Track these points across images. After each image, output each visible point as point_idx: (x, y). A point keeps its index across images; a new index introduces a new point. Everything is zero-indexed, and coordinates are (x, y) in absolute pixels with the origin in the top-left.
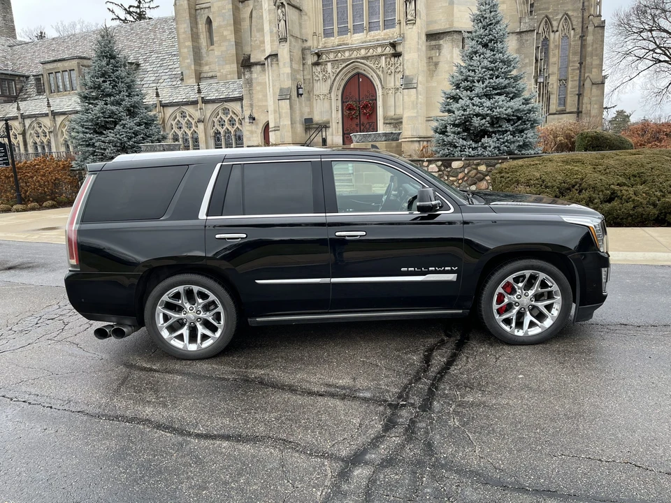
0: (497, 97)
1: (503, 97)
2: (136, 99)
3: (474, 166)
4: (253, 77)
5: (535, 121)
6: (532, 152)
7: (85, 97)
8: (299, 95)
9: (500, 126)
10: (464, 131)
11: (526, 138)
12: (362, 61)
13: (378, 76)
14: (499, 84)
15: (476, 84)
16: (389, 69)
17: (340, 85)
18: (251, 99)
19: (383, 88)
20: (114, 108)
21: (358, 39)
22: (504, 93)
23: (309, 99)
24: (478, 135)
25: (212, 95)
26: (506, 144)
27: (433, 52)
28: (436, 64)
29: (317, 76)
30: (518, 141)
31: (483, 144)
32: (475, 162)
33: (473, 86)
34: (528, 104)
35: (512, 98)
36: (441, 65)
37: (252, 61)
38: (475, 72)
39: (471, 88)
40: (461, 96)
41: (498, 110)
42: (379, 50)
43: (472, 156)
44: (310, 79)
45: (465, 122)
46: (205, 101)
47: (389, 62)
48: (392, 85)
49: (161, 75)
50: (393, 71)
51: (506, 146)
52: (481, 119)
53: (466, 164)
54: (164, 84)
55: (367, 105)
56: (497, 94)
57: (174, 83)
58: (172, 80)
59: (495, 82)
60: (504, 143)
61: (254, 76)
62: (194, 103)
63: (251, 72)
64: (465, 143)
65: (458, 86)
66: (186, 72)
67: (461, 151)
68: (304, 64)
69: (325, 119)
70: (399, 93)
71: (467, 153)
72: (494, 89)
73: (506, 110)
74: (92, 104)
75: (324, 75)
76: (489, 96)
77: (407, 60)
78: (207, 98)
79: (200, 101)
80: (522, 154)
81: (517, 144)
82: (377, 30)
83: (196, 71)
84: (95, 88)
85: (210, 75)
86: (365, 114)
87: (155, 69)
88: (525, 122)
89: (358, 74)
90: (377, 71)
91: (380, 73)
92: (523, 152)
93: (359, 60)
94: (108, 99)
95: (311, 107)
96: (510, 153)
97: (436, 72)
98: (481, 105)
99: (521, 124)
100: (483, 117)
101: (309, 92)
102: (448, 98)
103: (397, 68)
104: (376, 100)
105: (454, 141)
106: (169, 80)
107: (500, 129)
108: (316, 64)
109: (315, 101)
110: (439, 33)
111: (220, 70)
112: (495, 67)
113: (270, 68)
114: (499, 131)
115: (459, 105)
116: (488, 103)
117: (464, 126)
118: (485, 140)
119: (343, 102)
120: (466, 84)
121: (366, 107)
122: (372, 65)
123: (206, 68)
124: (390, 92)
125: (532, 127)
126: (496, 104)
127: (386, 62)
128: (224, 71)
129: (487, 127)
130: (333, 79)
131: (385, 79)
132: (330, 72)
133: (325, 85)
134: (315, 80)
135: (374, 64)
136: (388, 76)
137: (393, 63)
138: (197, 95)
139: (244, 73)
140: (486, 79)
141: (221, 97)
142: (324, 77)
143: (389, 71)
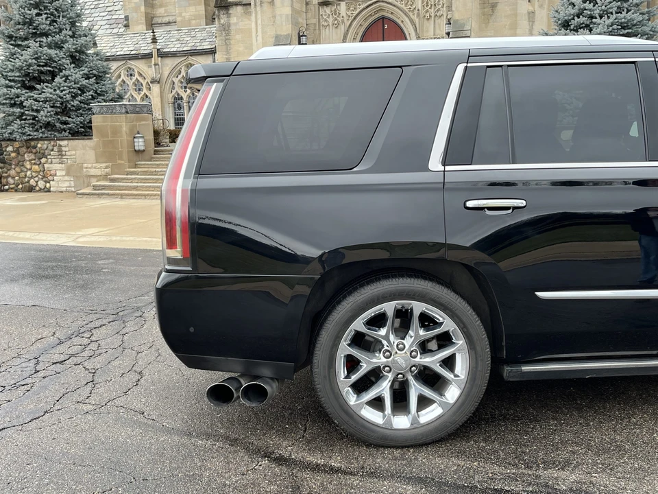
2: (82, 41)
4: (231, 22)
7: (10, 37)
13: (412, 21)
16: (427, 11)
17: (357, 33)
18: (228, 52)
19: (418, 37)
20: (53, 52)
25: (172, 46)
28: (494, 6)
29: (326, 20)
36: (499, 7)
44: (315, 24)
46: (163, 55)
47: (427, 3)
48: (431, 33)
49: (96, 19)
57: (115, 31)
58: (112, 26)
61: (233, 20)
62: (147, 56)
63: (229, 15)
66: (133, 16)
68: (307, 4)
74: (18, 46)
75: (336, 19)
78: (165, 50)
79: (155, 54)
83: (146, 14)
84: (24, 24)
85: (166, 20)
89: (383, 18)
90: (411, 14)
91: (415, 17)
94: (44, 39)
97: (493, 17)
103: (438, 10)
106: (107, 26)
108: (324, 4)
111: (180, 14)
113: (258, 8)
122: (403, 6)
123: (160, 11)
127: (423, 2)
128: (187, 15)
130: (348, 24)
131: (422, 25)
132: (345, 15)
133: (337, 33)
134: (323, 25)
135: (406, 5)
136: (426, 21)
137: (433, 3)
138: (152, 46)
139: (219, 16)
140: (612, 13)
141: (185, 49)
142: (336, 22)
143: (427, 15)
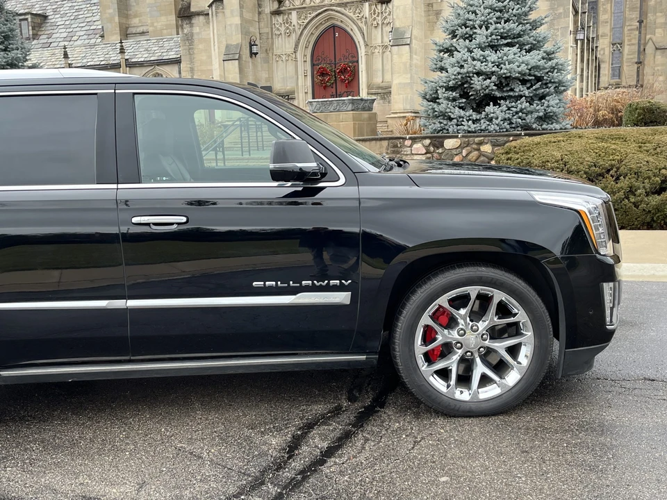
0: (506, 49)
1: (515, 49)
3: (475, 146)
4: (194, 31)
5: (560, 83)
6: (558, 126)
8: (253, 54)
9: (512, 90)
10: (461, 96)
11: (548, 106)
12: (339, 9)
13: (360, 30)
14: (509, 30)
15: (478, 31)
16: (375, 19)
17: (308, 42)
18: (191, 61)
19: (366, 45)
22: (517, 43)
23: (267, 61)
24: (481, 102)
25: (140, 56)
26: (520, 114)
28: (438, 13)
29: (278, 29)
30: (538, 111)
31: (487, 115)
32: (477, 140)
33: (475, 33)
34: (550, 59)
35: (529, 51)
36: (442, 12)
37: (193, 9)
38: (476, 14)
39: (471, 36)
40: (458, 47)
41: (508, 67)
43: (473, 132)
44: (268, 33)
45: (463, 84)
46: (131, 65)
47: (375, 11)
48: (379, 41)
49: (75, 30)
50: (380, 23)
51: (520, 118)
52: (485, 80)
53: (464, 143)
54: (79, 42)
55: (346, 69)
56: (508, 45)
57: (93, 41)
58: (90, 37)
59: (504, 28)
60: (517, 113)
61: (196, 30)
62: (116, 66)
63: (191, 25)
64: (462, 113)
65: (454, 35)
66: (108, 26)
67: (457, 125)
68: (260, 13)
69: (289, 86)
70: (387, 52)
71: (466, 128)
72: (502, 38)
73: (518, 67)
75: (288, 28)
76: (495, 48)
77: (398, 7)
78: (133, 60)
79: (123, 64)
80: (543, 129)
81: (535, 115)
83: (121, 25)
85: (140, 30)
86: (343, 81)
87: (67, 23)
88: (546, 84)
89: (334, 27)
90: (359, 22)
91: (362, 26)
92: (544, 126)
93: (334, 8)
95: (270, 71)
96: (526, 127)
97: (437, 24)
98: (484, 60)
99: (541, 87)
100: (488, 76)
101: (266, 50)
102: (440, 51)
103: (385, 18)
104: (357, 62)
105: (448, 110)
106: (85, 37)
107: (511, 94)
108: (277, 13)
109: (275, 64)
111: (152, 23)
112: (505, 7)
113: (215, 19)
114: (510, 97)
115: (453, 60)
116: (493, 56)
117: (461, 89)
118: (490, 109)
119: (313, 65)
120: (464, 30)
121: (344, 71)
122: (351, 14)
123: (135, 21)
124: (376, 51)
125: (558, 92)
126: (505, 58)
127: (370, 10)
128: (159, 25)
129: (492, 90)
130: (299, 33)
131: (370, 34)
132: (296, 25)
133: (289, 42)
134: (276, 34)
135: (354, 13)
136: (373, 29)
137: (380, 11)
138: (120, 56)
139: (182, 26)
140: (491, 24)
141: (152, 59)
142: (288, 31)
143: (375, 23)
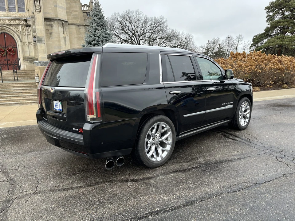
12: (7, 26)
13: (18, 35)
16: (24, 32)
19: (21, 42)
21: (2, 15)
27: (49, 27)
28: (51, 33)
36: (53, 34)
42: (17, 22)
47: (24, 29)
48: (27, 40)
50: (26, 33)
70: (31, 45)
77: (38, 29)
82: (14, 12)
86: (10, 54)
89: (4, 33)
90: (17, 32)
91: (19, 34)
93: (5, 26)
97: (51, 37)
103: (29, 32)
104: (17, 47)
110: (51, 19)
121: (10, 50)
122: (13, 29)
124: (26, 44)
127: (22, 28)
131: (22, 37)
135: (15, 29)
136: (24, 36)
137: (26, 29)
143: (24, 33)
